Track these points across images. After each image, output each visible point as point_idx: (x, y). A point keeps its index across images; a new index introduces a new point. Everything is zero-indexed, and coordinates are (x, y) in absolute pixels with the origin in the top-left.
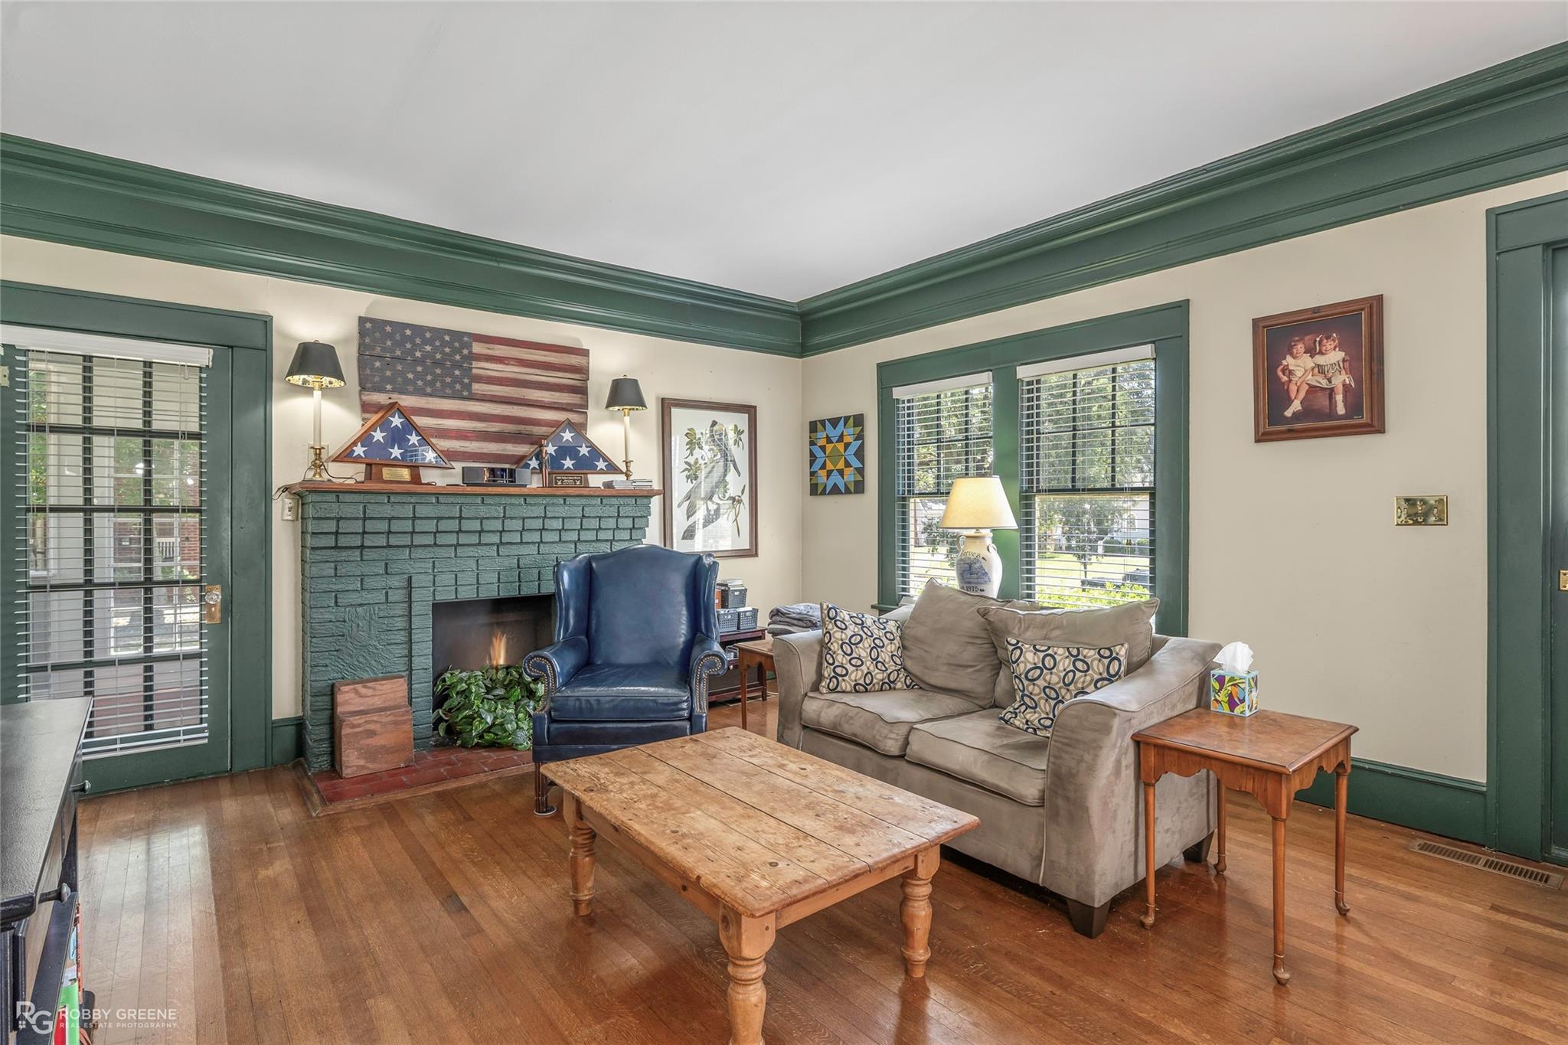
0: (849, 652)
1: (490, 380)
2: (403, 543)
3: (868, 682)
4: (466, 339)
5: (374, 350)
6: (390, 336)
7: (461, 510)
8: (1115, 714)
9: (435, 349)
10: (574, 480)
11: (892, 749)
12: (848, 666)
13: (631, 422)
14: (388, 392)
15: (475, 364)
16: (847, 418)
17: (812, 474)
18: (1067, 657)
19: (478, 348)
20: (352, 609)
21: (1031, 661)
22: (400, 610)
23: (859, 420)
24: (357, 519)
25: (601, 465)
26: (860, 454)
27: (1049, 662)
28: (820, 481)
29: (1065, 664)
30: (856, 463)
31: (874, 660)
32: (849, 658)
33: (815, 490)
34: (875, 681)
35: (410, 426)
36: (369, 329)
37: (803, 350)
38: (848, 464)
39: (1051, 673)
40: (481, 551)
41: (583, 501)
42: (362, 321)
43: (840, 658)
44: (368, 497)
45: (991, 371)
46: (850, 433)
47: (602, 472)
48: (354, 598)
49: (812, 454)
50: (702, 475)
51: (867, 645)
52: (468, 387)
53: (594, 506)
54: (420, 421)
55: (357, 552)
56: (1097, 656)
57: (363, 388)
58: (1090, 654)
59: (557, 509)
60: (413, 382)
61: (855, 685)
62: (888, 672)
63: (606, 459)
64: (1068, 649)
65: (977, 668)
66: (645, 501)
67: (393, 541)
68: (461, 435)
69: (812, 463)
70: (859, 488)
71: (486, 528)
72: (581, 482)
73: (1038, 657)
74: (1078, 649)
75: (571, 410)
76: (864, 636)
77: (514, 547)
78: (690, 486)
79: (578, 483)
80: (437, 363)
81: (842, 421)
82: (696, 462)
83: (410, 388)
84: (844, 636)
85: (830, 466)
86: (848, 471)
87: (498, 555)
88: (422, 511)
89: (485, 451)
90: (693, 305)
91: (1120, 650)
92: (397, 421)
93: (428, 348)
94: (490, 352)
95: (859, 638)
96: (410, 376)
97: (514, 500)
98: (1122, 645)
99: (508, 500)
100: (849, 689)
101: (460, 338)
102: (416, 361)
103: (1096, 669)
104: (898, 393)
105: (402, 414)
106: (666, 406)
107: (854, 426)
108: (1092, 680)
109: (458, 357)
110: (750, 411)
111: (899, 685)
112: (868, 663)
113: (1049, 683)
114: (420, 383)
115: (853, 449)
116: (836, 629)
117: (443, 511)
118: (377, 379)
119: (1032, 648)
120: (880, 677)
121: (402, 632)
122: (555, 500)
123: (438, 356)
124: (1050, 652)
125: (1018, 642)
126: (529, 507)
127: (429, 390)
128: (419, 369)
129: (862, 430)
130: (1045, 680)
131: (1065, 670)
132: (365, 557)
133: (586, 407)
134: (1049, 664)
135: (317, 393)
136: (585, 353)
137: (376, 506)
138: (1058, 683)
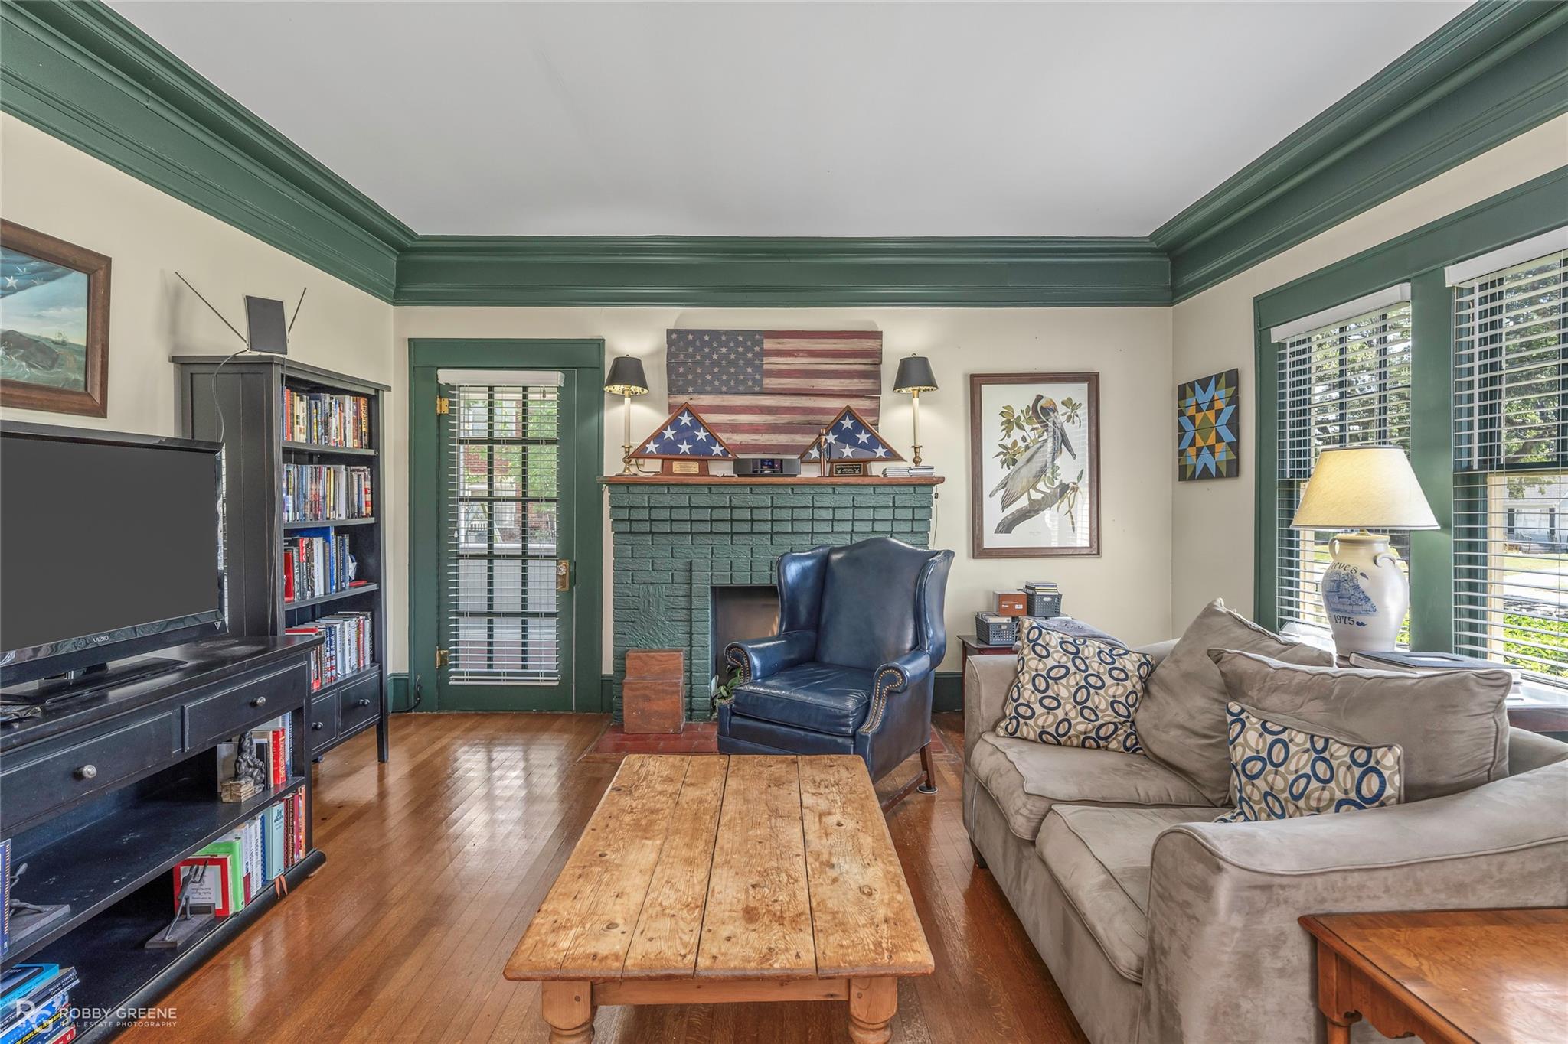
0: (1043, 687)
1: (780, 374)
2: (683, 530)
3: (1061, 731)
4: (757, 337)
5: (678, 357)
6: (692, 343)
7: (731, 500)
8: (1219, 869)
9: (730, 350)
10: (853, 469)
11: (1022, 830)
12: (1037, 708)
13: (921, 403)
14: (690, 393)
15: (766, 360)
16: (1218, 377)
17: (1182, 453)
18: (1307, 751)
19: (768, 344)
20: (645, 587)
21: (1254, 746)
22: (682, 590)
23: (1232, 378)
24: (644, 507)
25: (880, 452)
26: (1234, 424)
27: (1278, 753)
28: (1189, 462)
29: (1300, 762)
30: (1229, 437)
31: (1078, 703)
32: (1040, 696)
33: (1185, 474)
34: (1072, 732)
35: (698, 423)
36: (677, 338)
37: (1173, 294)
38: (1219, 439)
39: (1276, 773)
40: (755, 539)
41: (854, 490)
42: (669, 332)
43: (1027, 694)
44: (652, 488)
45: (1408, 280)
46: (1222, 394)
47: (881, 459)
48: (646, 577)
49: (1181, 428)
50: (1021, 459)
51: (1072, 682)
52: (759, 383)
53: (866, 495)
54: (709, 418)
55: (649, 537)
56: (1347, 759)
57: (671, 392)
58: (1340, 752)
59: (825, 499)
60: (711, 383)
61: (1041, 733)
62: (1100, 722)
63: (885, 445)
64: (1312, 736)
65: (1213, 741)
66: (926, 490)
67: (676, 528)
68: (753, 428)
69: (1181, 438)
70: (1233, 470)
71: (755, 518)
72: (860, 471)
73: (1264, 741)
74: (1327, 740)
75: (863, 397)
76: (1073, 669)
77: (786, 536)
78: (1005, 472)
79: (857, 471)
80: (731, 363)
81: (1213, 381)
82: (1015, 443)
83: (708, 388)
84: (1041, 666)
85: (1199, 442)
86: (1220, 447)
87: (772, 544)
88: (697, 501)
89: (774, 443)
90: (1010, 264)
91: (1384, 755)
92: (686, 419)
93: (724, 350)
94: (780, 347)
95: (1063, 671)
96: (708, 377)
97: (781, 490)
98: (1390, 747)
99: (776, 490)
100: (1032, 736)
101: (754, 337)
102: (713, 363)
103: (1341, 780)
104: (1277, 334)
105: (691, 414)
106: (977, 382)
107: (1227, 387)
108: (1332, 800)
109: (750, 355)
110: (1092, 380)
111: (1114, 745)
112: (1068, 707)
113: (1272, 788)
114: (716, 383)
115: (1225, 418)
116: (1033, 655)
117: (715, 500)
118: (681, 383)
119: (1259, 726)
120: (1081, 728)
121: (684, 611)
122: (823, 490)
123: (733, 356)
124: (1285, 736)
125: (1243, 711)
126: (797, 497)
127: (724, 389)
128: (716, 370)
129: (1237, 391)
130: (1266, 781)
131: (1297, 771)
132: (655, 542)
133: (879, 392)
134: (1278, 757)
135: (627, 400)
136: (877, 335)
137: (658, 496)
138: (1283, 791)
